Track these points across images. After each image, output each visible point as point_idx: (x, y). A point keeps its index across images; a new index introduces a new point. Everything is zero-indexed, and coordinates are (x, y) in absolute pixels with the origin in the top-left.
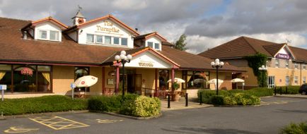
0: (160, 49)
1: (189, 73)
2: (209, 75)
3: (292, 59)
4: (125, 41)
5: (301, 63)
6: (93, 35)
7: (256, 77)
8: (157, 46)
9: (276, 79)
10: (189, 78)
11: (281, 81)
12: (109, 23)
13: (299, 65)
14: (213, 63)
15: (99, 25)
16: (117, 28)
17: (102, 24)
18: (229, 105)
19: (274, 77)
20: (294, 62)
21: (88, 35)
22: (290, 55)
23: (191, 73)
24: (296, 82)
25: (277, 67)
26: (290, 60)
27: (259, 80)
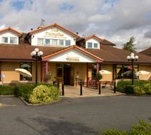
0: (99, 48)
1: (118, 66)
2: (138, 68)
4: (68, 42)
6: (43, 39)
8: (96, 45)
10: (118, 70)
12: (56, 29)
14: (129, 57)
15: (47, 31)
16: (61, 33)
17: (50, 31)
18: (139, 95)
21: (39, 39)
23: (121, 66)
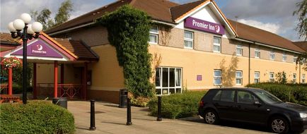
3: (229, 34)
5: (250, 45)
7: (121, 69)
9: (185, 73)
11: (199, 78)
13: (246, 49)
19: (179, 70)
20: (233, 41)
22: (223, 26)
24: (240, 81)
25: (189, 48)
26: (225, 36)
27: (126, 76)
